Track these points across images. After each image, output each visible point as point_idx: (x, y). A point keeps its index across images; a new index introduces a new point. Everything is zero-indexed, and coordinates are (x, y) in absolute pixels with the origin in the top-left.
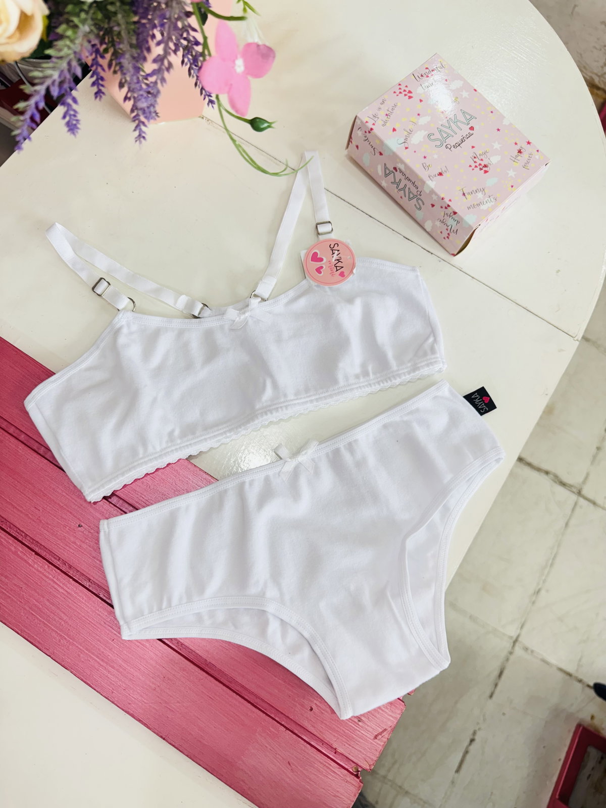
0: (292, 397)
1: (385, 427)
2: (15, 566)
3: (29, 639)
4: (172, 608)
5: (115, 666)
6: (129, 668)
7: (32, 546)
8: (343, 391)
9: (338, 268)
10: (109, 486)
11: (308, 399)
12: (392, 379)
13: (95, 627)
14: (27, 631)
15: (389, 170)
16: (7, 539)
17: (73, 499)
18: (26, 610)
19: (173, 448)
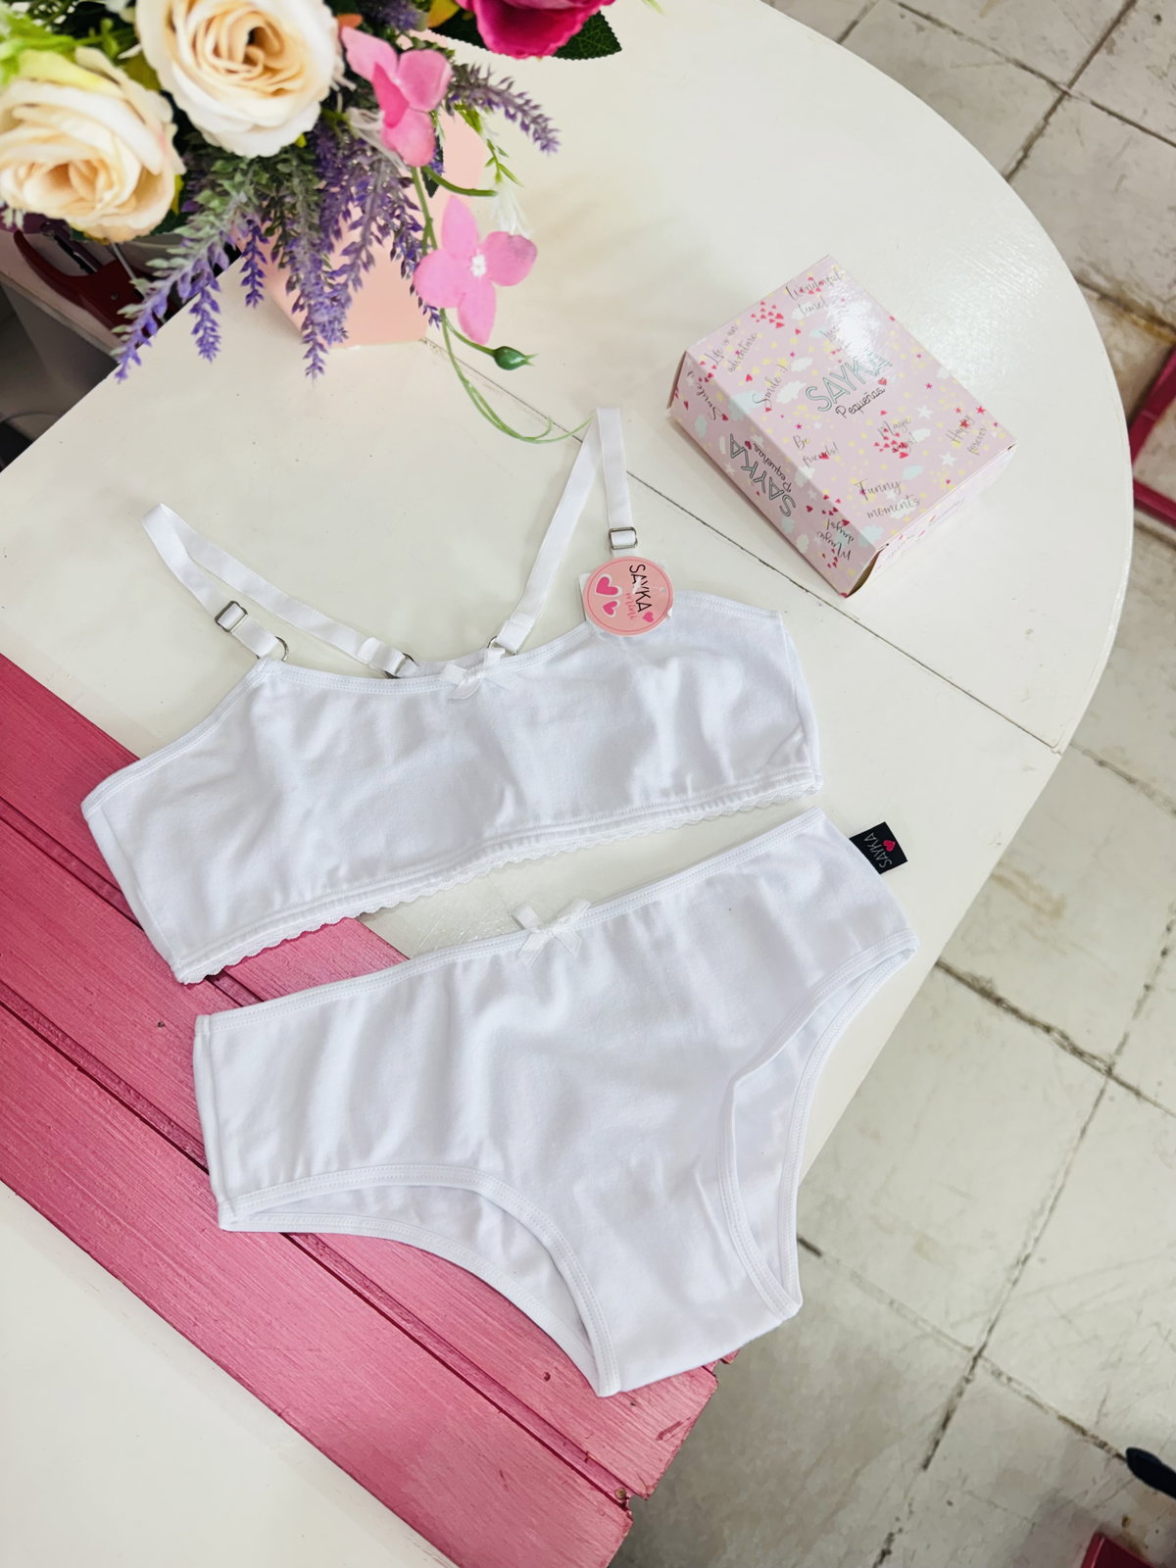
0: (549, 822)
1: (710, 883)
2: (41, 1088)
3: (55, 1219)
4: (311, 1178)
5: (203, 1276)
6: (227, 1282)
7: (74, 1056)
8: (638, 816)
9: (642, 606)
10: (216, 958)
11: (576, 827)
12: (726, 800)
13: (172, 1204)
14: (51, 1204)
15: (737, 445)
16: (30, 1039)
17: (154, 977)
18: (54, 1167)
19: (334, 898)
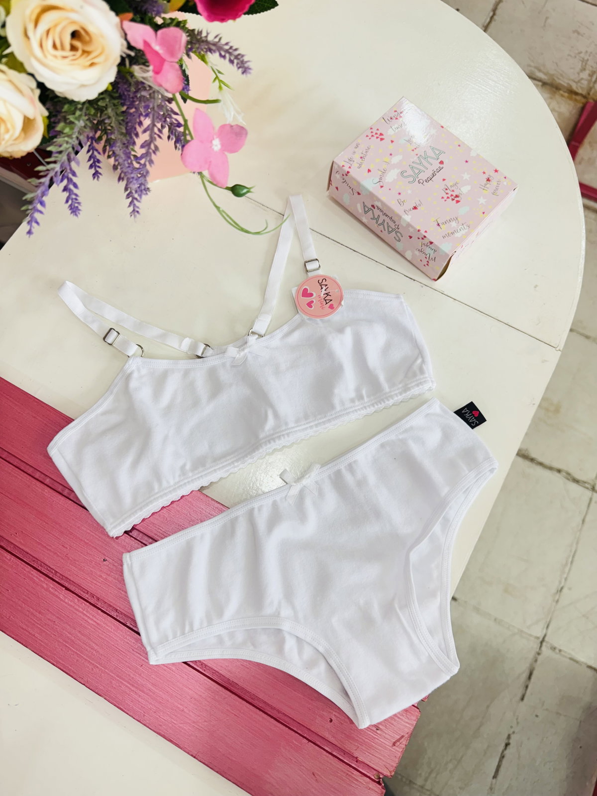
0: (293, 425)
1: (383, 446)
2: (48, 602)
3: (64, 670)
4: (194, 632)
5: (145, 690)
6: (158, 691)
7: (62, 582)
8: (340, 415)
9: (327, 301)
10: (128, 522)
11: (308, 426)
12: (385, 400)
13: (124, 654)
14: (62, 662)
15: (367, 207)
16: (39, 577)
17: (97, 535)
18: (60, 642)
19: (186, 481)
